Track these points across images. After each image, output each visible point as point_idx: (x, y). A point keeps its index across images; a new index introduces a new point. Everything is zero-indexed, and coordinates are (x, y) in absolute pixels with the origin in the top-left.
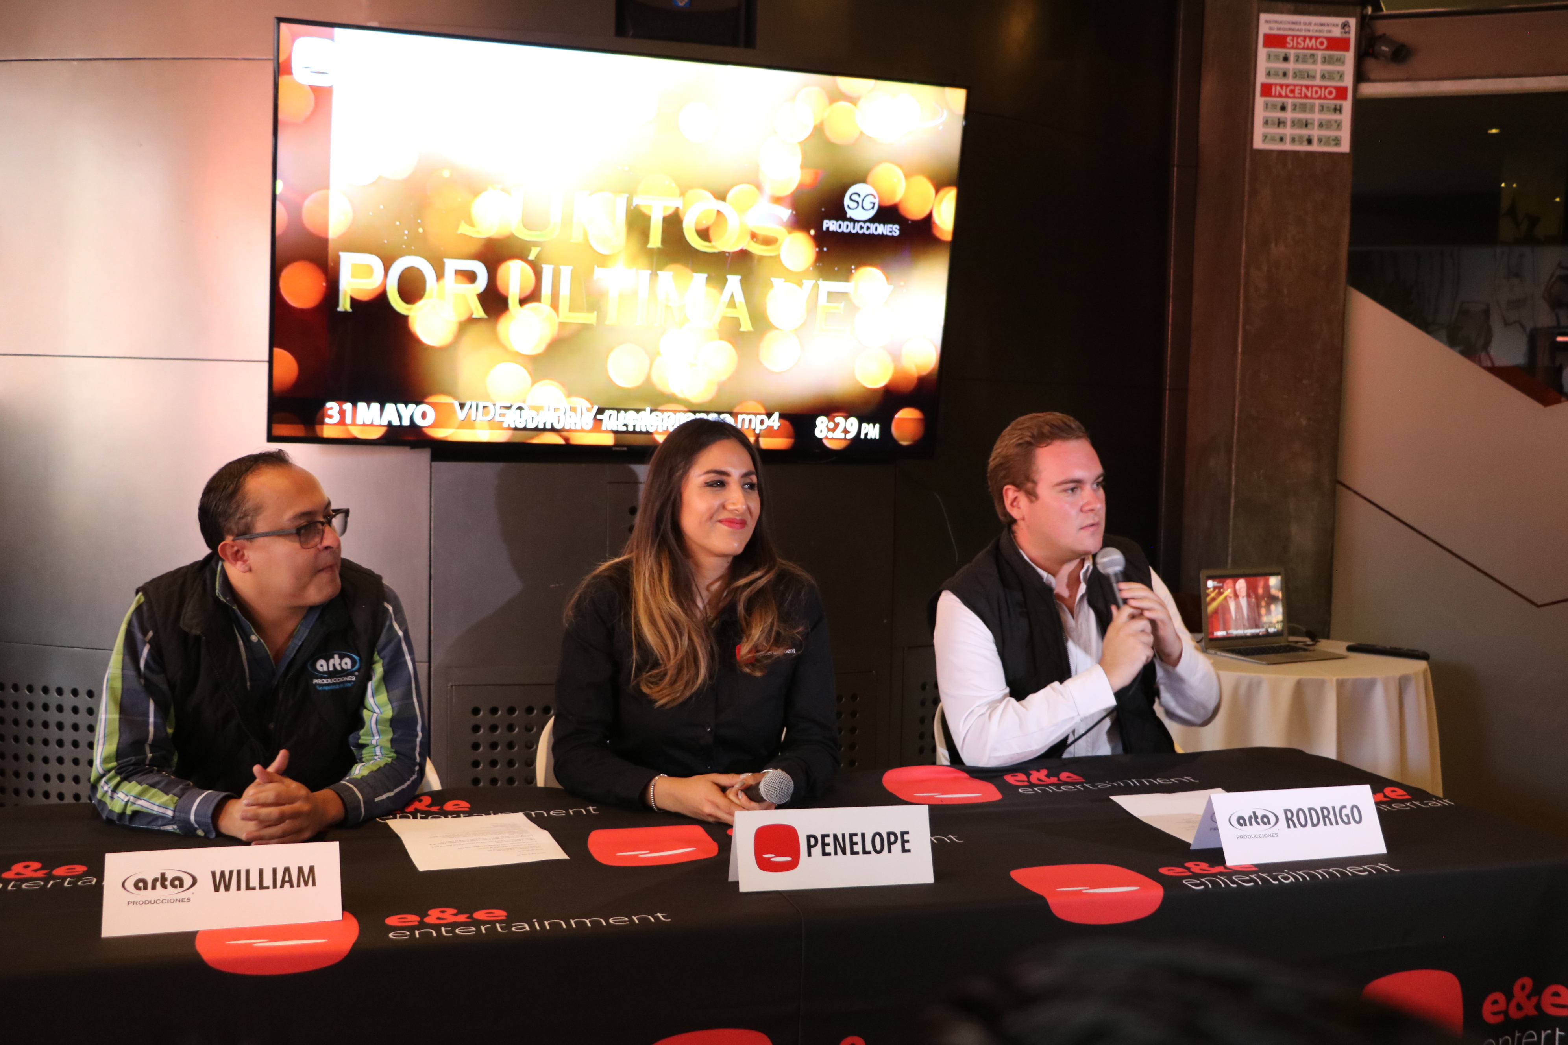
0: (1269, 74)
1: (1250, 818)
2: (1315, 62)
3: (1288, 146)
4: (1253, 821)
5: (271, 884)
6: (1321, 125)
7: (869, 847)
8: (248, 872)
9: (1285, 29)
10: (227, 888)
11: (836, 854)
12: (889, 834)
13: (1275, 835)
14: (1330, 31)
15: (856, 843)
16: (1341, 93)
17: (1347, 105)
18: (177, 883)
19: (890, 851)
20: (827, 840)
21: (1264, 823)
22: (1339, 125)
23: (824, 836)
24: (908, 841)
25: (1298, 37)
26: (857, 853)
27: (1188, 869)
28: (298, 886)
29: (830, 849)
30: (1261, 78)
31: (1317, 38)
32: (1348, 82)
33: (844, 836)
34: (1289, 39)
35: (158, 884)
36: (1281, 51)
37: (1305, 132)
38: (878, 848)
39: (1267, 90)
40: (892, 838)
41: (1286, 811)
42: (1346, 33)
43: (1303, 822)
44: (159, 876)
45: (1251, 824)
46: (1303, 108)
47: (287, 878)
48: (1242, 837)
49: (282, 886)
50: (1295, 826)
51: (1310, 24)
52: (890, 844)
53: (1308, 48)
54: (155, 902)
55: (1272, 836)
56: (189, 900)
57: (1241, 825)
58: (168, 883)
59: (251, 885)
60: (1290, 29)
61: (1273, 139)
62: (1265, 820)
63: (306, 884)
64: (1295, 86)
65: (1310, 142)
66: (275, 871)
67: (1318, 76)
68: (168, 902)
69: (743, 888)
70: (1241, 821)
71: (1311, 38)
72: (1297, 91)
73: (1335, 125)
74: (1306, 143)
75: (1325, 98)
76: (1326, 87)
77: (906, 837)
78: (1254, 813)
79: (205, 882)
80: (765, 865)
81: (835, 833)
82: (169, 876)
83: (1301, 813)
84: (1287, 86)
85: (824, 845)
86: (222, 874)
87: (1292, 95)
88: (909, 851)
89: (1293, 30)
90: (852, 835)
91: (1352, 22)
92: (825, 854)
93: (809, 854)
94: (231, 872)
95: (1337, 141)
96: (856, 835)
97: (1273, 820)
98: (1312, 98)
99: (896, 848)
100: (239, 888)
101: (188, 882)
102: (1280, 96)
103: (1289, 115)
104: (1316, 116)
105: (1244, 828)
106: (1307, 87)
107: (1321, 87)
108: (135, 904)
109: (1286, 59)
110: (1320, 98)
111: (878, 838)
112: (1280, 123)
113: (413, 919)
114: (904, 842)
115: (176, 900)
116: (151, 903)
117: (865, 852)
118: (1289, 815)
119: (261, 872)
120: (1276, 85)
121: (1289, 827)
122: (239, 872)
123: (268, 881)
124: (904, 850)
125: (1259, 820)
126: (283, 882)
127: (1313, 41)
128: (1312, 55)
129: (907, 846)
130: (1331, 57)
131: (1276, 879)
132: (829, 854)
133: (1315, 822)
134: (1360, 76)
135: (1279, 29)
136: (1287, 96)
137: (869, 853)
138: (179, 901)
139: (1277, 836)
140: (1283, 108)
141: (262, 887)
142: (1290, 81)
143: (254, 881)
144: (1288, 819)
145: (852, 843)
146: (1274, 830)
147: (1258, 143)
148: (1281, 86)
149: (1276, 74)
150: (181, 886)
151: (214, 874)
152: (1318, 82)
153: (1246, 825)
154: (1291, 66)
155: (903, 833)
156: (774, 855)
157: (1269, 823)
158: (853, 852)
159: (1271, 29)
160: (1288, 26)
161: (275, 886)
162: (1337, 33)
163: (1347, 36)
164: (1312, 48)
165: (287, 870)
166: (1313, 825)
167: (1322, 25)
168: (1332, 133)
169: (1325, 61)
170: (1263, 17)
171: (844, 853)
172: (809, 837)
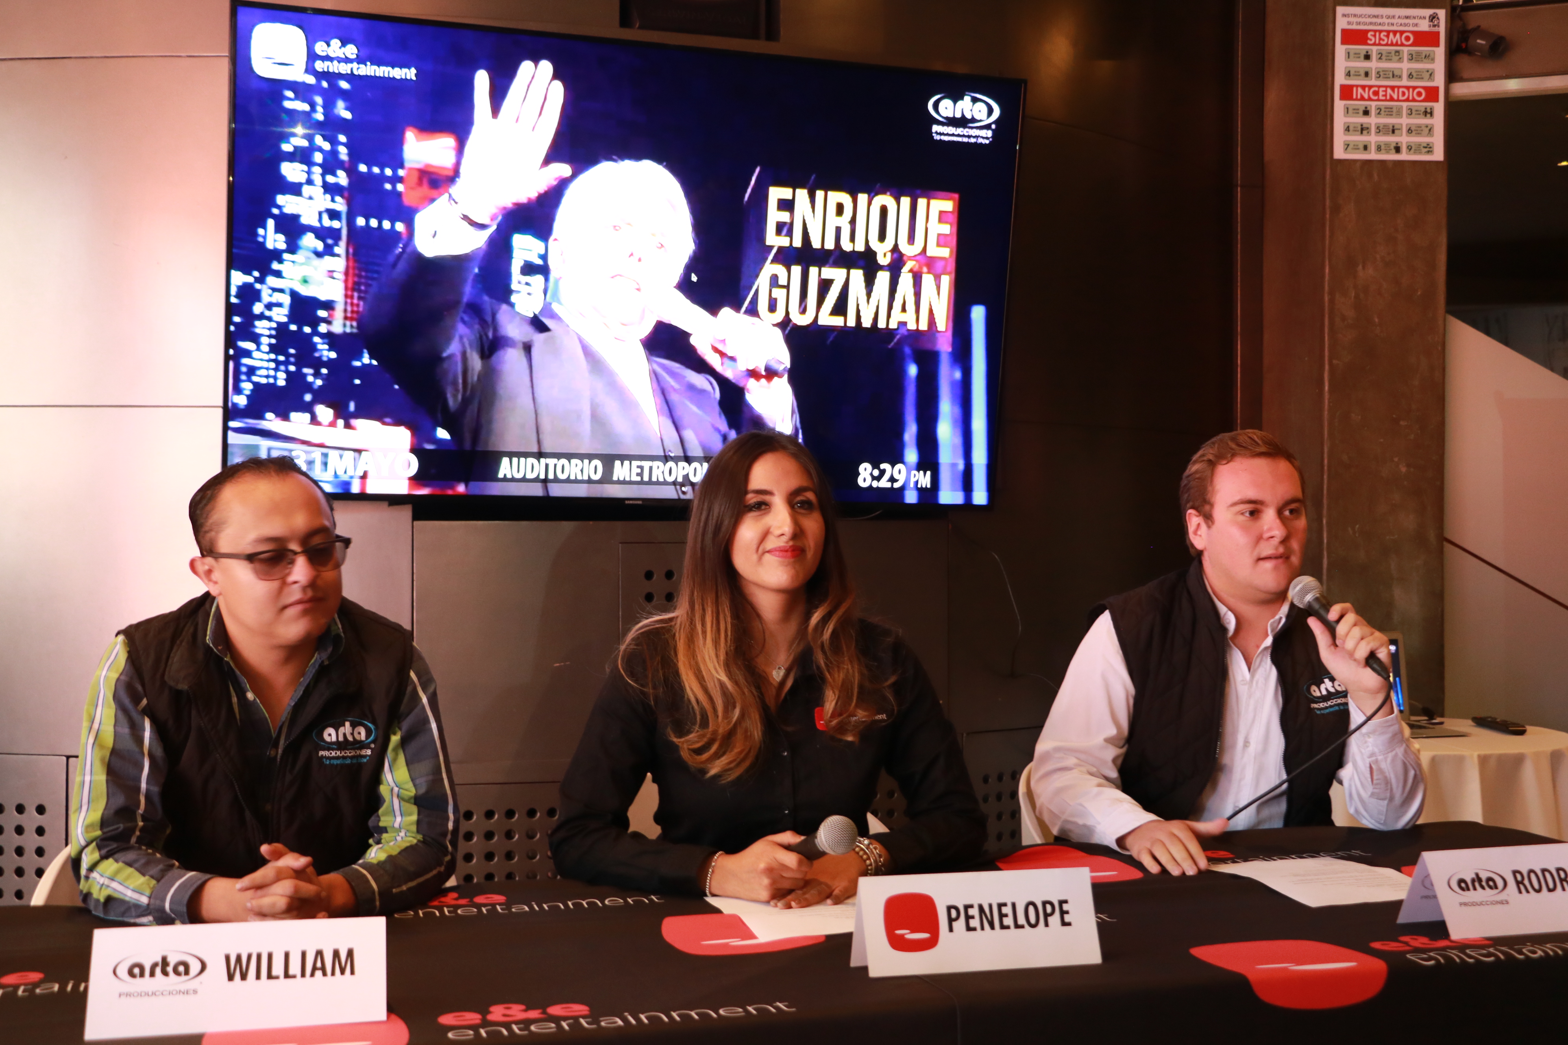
0: (1348, 74)
1: (1473, 881)
2: (1400, 60)
3: (1373, 156)
4: (1477, 884)
5: (299, 973)
6: (1410, 131)
7: (1021, 920)
8: (270, 956)
9: (1365, 24)
10: (244, 977)
11: (983, 928)
12: (1044, 903)
13: (1505, 902)
14: (1416, 25)
15: (1006, 916)
16: (1431, 94)
17: (1439, 108)
18: (181, 969)
19: (1047, 925)
20: (971, 912)
21: (1491, 887)
22: (1430, 130)
23: (967, 907)
24: (1067, 912)
25: (1380, 31)
26: (1008, 927)
27: (1407, 944)
28: (333, 974)
29: (975, 923)
30: (1340, 79)
31: (1402, 33)
32: (1439, 81)
33: (990, 906)
34: (1370, 35)
35: (158, 970)
36: (1362, 48)
37: (1392, 139)
38: (1033, 920)
39: (1347, 92)
40: (1049, 909)
41: (1515, 872)
42: (1434, 26)
43: (1536, 886)
44: (159, 960)
45: (1475, 889)
46: (1389, 112)
47: (319, 964)
48: (1465, 904)
49: (312, 975)
50: (1528, 892)
51: (1394, 17)
52: (1046, 916)
53: (1392, 44)
54: (154, 994)
55: (1501, 902)
56: (195, 992)
57: (1462, 889)
58: (170, 969)
59: (274, 973)
60: (1371, 24)
61: (1356, 148)
62: (1491, 883)
63: (343, 972)
64: (1379, 87)
65: (1398, 150)
66: (304, 955)
67: (1405, 76)
68: (169, 994)
69: (873, 973)
70: (1463, 885)
71: (1395, 32)
72: (1381, 93)
73: (1426, 131)
74: (1394, 151)
75: (1414, 100)
76: (1414, 88)
77: (1065, 907)
78: (1477, 875)
79: (217, 968)
80: (898, 944)
81: (980, 902)
82: (172, 960)
83: (1533, 876)
84: (1370, 87)
85: (968, 918)
86: (239, 958)
87: (1376, 98)
88: (1069, 924)
89: (1375, 24)
90: (1001, 906)
91: (1442, 13)
92: (969, 929)
93: (951, 929)
94: (249, 957)
95: (1429, 149)
96: (1005, 905)
97: (1500, 883)
98: (1398, 100)
99: (1055, 920)
100: (258, 977)
101: (195, 967)
102: (1363, 98)
103: (1372, 120)
104: (1404, 121)
105: (1466, 893)
106: (1393, 88)
107: (1408, 88)
108: (128, 996)
109: (1367, 57)
110: (1407, 100)
111: (1031, 909)
112: (1363, 129)
113: (473, 1018)
114: (1063, 913)
115: (180, 991)
116: (148, 995)
117: (1018, 926)
118: (1519, 878)
119: (287, 955)
120: (1357, 86)
121: (1520, 892)
122: (259, 957)
123: (295, 967)
124: (1064, 924)
125: (1484, 883)
126: (314, 968)
127: (1398, 35)
128: (1397, 52)
129: (1067, 918)
130: (1419, 53)
131: (1521, 953)
132: (974, 929)
133: (1551, 886)
134: (1452, 76)
135: (1359, 23)
136: (1370, 99)
137: (1022, 927)
138: (184, 993)
139: (1507, 903)
140: (1366, 113)
141: (287, 975)
142: (1373, 82)
143: (278, 968)
144: (1518, 883)
145: (1002, 916)
146: (1503, 896)
147: (1339, 153)
148: (1363, 87)
149: (1357, 75)
150: (187, 972)
151: (228, 958)
152: (1405, 82)
153: (1468, 889)
154: (1373, 65)
155: (1062, 902)
156: (908, 931)
157: (1496, 887)
158: (1003, 927)
159: (1349, 23)
160: (1369, 20)
161: (303, 975)
162: (1424, 26)
163: (1436, 29)
164: (1397, 45)
165: (319, 953)
166: (1550, 890)
167: (1407, 17)
168: (1424, 140)
169: (1411, 58)
170: (1340, 10)
171: (992, 927)
172: (949, 908)
